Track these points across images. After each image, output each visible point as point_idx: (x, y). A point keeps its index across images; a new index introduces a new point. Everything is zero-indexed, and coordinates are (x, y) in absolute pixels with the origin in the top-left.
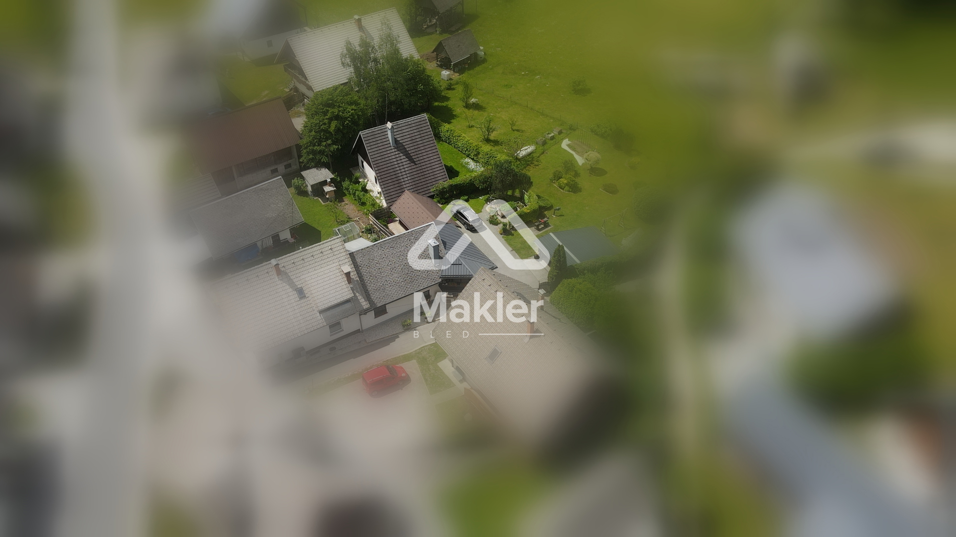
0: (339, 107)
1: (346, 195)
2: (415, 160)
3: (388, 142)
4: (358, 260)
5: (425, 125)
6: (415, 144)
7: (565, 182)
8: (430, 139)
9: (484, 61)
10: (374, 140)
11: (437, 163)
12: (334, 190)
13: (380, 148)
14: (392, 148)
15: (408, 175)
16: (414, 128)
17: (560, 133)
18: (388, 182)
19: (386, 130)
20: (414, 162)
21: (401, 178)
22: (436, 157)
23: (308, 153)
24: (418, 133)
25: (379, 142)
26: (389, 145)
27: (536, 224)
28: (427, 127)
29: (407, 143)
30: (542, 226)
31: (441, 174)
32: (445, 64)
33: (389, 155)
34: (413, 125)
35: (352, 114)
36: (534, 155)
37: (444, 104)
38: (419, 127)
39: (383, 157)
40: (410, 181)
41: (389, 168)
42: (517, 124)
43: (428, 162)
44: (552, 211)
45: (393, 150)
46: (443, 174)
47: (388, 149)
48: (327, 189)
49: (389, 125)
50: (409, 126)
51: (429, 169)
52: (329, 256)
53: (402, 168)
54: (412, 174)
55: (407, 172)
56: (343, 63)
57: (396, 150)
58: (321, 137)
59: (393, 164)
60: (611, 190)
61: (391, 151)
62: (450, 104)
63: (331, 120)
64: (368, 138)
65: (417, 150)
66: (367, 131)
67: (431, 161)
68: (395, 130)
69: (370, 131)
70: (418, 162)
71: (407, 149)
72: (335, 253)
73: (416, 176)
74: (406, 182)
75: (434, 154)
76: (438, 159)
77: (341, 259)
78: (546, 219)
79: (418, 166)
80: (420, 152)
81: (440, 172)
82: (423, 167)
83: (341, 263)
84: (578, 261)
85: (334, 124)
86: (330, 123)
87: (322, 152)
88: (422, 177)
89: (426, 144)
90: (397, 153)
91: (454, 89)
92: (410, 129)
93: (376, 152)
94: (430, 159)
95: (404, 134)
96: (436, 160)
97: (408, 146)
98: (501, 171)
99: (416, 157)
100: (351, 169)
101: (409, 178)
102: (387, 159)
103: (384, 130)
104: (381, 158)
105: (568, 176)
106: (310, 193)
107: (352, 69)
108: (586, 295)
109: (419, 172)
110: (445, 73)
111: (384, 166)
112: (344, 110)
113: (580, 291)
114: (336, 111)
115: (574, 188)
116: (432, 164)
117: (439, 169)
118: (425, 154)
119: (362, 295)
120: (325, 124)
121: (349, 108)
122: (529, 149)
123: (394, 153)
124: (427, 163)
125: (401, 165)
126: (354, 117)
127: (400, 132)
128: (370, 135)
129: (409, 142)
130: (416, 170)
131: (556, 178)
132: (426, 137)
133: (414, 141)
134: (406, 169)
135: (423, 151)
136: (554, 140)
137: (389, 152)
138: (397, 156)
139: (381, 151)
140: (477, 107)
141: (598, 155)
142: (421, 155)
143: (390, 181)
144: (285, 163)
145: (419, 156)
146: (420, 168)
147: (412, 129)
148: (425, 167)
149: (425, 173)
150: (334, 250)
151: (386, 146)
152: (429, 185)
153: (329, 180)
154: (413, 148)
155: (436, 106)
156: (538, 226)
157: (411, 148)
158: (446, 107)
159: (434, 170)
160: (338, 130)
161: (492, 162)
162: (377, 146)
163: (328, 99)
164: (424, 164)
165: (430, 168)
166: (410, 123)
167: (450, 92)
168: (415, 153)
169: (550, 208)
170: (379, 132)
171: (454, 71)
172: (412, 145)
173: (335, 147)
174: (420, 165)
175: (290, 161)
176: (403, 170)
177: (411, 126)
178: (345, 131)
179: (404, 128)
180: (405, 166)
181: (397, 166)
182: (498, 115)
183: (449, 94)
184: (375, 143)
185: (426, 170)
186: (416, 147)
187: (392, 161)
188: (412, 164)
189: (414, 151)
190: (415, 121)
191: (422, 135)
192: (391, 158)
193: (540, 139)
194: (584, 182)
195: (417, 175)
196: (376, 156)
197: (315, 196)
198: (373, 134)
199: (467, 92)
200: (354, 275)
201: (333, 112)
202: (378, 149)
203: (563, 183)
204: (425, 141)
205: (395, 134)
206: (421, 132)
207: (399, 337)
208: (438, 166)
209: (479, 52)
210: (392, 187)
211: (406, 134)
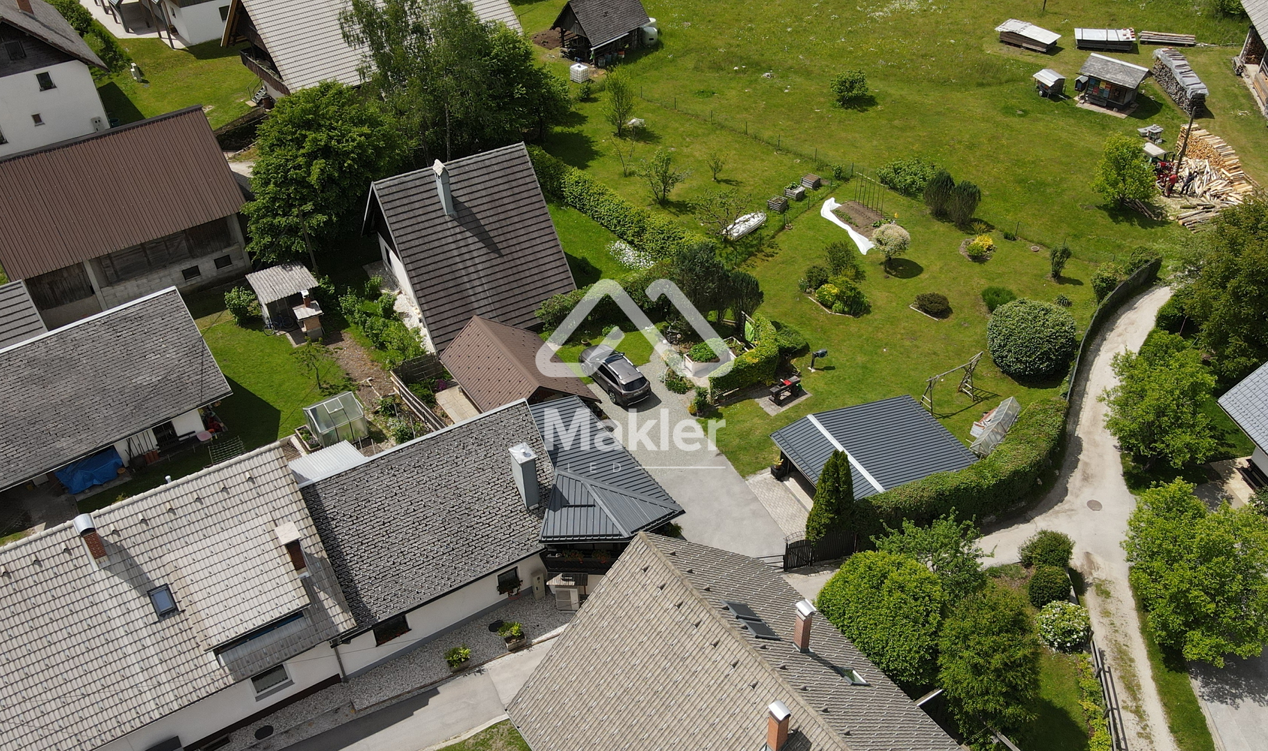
0: (332, 128)
1: (348, 326)
2: (500, 246)
3: (437, 207)
4: (329, 504)
5: (521, 168)
6: (500, 210)
7: (835, 291)
8: (534, 199)
9: (657, 45)
10: (405, 201)
11: (549, 252)
12: (319, 316)
13: (419, 219)
14: (447, 218)
15: (484, 280)
16: (496, 175)
17: (817, 185)
18: (437, 296)
19: (432, 178)
20: (497, 251)
21: (468, 286)
22: (547, 238)
23: (263, 232)
24: (506, 186)
25: (417, 205)
26: (439, 214)
27: (774, 390)
28: (525, 173)
29: (482, 208)
30: (788, 394)
31: (558, 277)
32: (579, 51)
33: (441, 235)
34: (496, 168)
35: (360, 145)
36: (764, 233)
37: (574, 130)
38: (509, 171)
39: (426, 240)
40: (488, 294)
41: (440, 265)
42: (725, 167)
43: (530, 251)
44: (809, 357)
45: (450, 225)
46: (563, 276)
47: (437, 221)
48: (302, 312)
49: (438, 166)
50: (485, 171)
51: (531, 265)
52: (245, 497)
53: (469, 263)
54: (493, 277)
55: (482, 274)
56: (346, 36)
57: (456, 223)
58: (289, 195)
59: (448, 255)
60: (937, 308)
61: (445, 226)
62: (586, 129)
63: (312, 156)
64: (391, 197)
65: (504, 223)
66: (388, 181)
67: (536, 249)
68: (452, 180)
69: (396, 182)
70: (507, 251)
71: (482, 222)
72: (263, 490)
73: (501, 282)
74: (479, 297)
75: (542, 233)
76: (552, 244)
77: (278, 504)
78: (794, 379)
79: (505, 259)
80: (510, 228)
81: (556, 271)
82: (518, 262)
83: (277, 514)
84: (879, 488)
85: (317, 166)
86: (309, 165)
87: (292, 230)
88: (515, 285)
89: (525, 209)
90: (458, 230)
91: (595, 100)
92: (487, 177)
93: (410, 230)
94: (534, 243)
95: (474, 188)
96: (547, 245)
97: (484, 214)
98: (691, 270)
99: (502, 238)
100: (366, 267)
101: (486, 287)
102: (436, 244)
103: (428, 180)
104: (421, 241)
105: (841, 278)
106: (267, 321)
107: (367, 49)
108: (916, 600)
109: (510, 272)
110: (578, 68)
111: (428, 261)
112: (343, 136)
113: (902, 588)
114: (322, 137)
115: (856, 306)
116: (539, 255)
117: (554, 265)
118: (522, 231)
119: (334, 595)
120: (298, 167)
121: (355, 132)
122: (754, 220)
123: (452, 232)
124: (527, 252)
125: (467, 256)
126: (365, 151)
127: (466, 184)
128: (394, 189)
129: (486, 207)
130: (501, 267)
131: (813, 283)
132: (525, 195)
133: (497, 203)
134: (480, 267)
135: (518, 226)
136: (806, 201)
137: (439, 228)
138: (459, 237)
139: (422, 226)
140: (641, 134)
141: (905, 233)
142: (513, 235)
143: (442, 294)
144: (217, 255)
145: (508, 236)
146: (512, 264)
147: (492, 176)
148: (523, 260)
149: (522, 275)
150: (259, 481)
151: (434, 215)
152: (532, 301)
153: (305, 293)
154: (495, 218)
155: (557, 134)
156: (777, 394)
157: (491, 220)
158: (579, 136)
159: (543, 268)
160: (327, 181)
161: (673, 249)
162: (412, 214)
163: (304, 111)
164: (520, 254)
165: (535, 264)
166: (487, 163)
167: (587, 105)
168: (500, 232)
169: (805, 350)
170: (418, 183)
171: (596, 65)
172: (492, 212)
173: (322, 218)
174: (510, 257)
175: (226, 251)
176: (472, 269)
177: (490, 169)
178: (346, 183)
179: (475, 174)
180: (477, 261)
181: (458, 260)
182: (685, 150)
183: (586, 109)
184: (406, 208)
185: (525, 267)
186: (502, 216)
187: (446, 248)
188: (493, 255)
189: (498, 225)
190: (499, 159)
191: (516, 190)
192: (443, 242)
193: (775, 198)
194: (877, 290)
195: (506, 280)
196: (410, 237)
197: (277, 328)
198: (402, 187)
199: (621, 104)
200: (312, 546)
201: (315, 141)
202: (414, 221)
203: (830, 293)
204: (522, 203)
205: (454, 187)
206: (514, 184)
207: (438, 693)
208: (551, 258)
209: (646, 28)
210: (447, 307)
211: (479, 187)
